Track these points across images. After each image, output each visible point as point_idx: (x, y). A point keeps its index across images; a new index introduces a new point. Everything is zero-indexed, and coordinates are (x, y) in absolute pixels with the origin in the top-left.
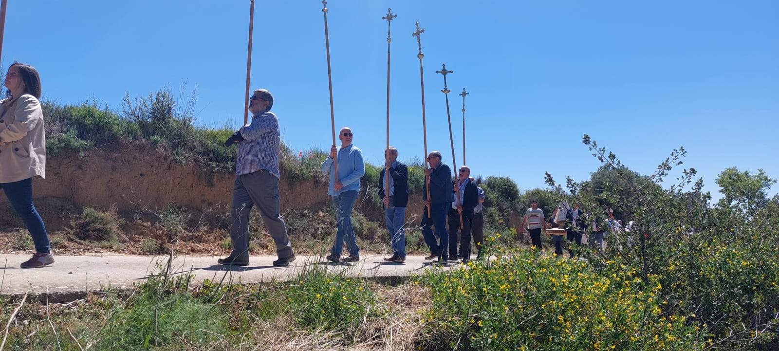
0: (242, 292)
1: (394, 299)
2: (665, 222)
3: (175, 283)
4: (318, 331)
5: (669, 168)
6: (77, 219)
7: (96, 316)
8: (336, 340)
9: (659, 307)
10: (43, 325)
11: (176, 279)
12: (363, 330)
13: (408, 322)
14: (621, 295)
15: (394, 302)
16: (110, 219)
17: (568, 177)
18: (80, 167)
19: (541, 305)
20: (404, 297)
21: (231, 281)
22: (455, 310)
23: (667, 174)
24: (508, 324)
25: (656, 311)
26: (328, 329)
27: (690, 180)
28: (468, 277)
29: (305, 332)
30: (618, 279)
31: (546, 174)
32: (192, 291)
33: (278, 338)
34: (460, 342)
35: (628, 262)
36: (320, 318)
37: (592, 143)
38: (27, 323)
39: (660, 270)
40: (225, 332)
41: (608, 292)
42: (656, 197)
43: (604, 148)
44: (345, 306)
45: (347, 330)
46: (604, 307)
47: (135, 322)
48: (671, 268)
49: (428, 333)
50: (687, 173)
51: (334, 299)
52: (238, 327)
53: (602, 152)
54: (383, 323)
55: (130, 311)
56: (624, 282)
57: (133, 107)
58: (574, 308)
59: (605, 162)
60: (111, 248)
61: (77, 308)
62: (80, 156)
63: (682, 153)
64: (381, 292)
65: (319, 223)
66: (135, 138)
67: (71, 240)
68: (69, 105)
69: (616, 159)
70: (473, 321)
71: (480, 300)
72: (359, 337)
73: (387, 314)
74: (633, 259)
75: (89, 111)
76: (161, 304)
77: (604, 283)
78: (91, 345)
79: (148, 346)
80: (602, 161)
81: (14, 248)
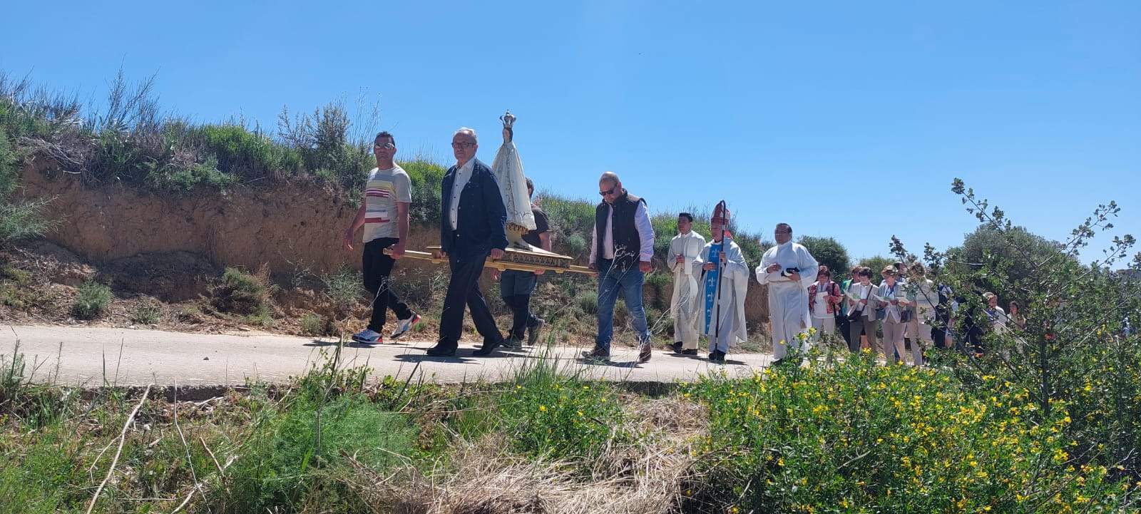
0: (437, 396)
1: (652, 418)
2: (1080, 317)
3: (345, 379)
4: (542, 459)
5: (1090, 234)
6: (216, 283)
7: (239, 421)
8: (566, 473)
9: (1065, 450)
10: (170, 430)
11: (346, 372)
12: (606, 460)
13: (672, 453)
14: (1002, 430)
15: (653, 421)
16: (260, 284)
17: (928, 244)
18: (221, 211)
19: (875, 440)
20: (667, 415)
21: (422, 379)
22: (743, 439)
23: (1087, 244)
24: (824, 465)
25: (1059, 455)
26: (556, 456)
27: (1125, 253)
28: (764, 390)
29: (523, 459)
30: (1000, 405)
31: (893, 239)
32: (368, 392)
33: (485, 465)
34: (749, 488)
35: (1017, 377)
36: (544, 440)
37: (967, 192)
38: (148, 428)
39: (1070, 391)
40: (411, 453)
41: (983, 423)
42: (1067, 278)
43: (986, 200)
44: (581, 425)
45: (582, 460)
46: (975, 446)
47: (290, 432)
48: (1087, 389)
49: (702, 471)
50: (1119, 243)
51: (564, 415)
52: (430, 447)
53: (982, 206)
54: (635, 453)
55: (285, 417)
56: (1009, 409)
57: (292, 128)
58: (927, 445)
59: (987, 221)
60: (261, 324)
61: (214, 410)
62: (220, 196)
63: (1113, 210)
64: (634, 406)
65: (546, 299)
66: (294, 173)
67: (207, 312)
68: (207, 123)
69: (1005, 217)
70: (770, 458)
71: (782, 426)
72: (600, 472)
73: (641, 440)
74: (1026, 373)
75: (234, 134)
76: (326, 410)
77: (978, 410)
78: (231, 461)
79: (307, 468)
80: (982, 220)
81: (134, 321)
